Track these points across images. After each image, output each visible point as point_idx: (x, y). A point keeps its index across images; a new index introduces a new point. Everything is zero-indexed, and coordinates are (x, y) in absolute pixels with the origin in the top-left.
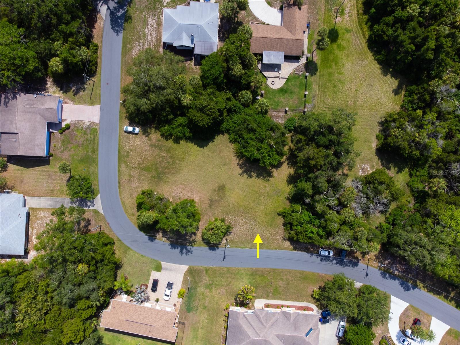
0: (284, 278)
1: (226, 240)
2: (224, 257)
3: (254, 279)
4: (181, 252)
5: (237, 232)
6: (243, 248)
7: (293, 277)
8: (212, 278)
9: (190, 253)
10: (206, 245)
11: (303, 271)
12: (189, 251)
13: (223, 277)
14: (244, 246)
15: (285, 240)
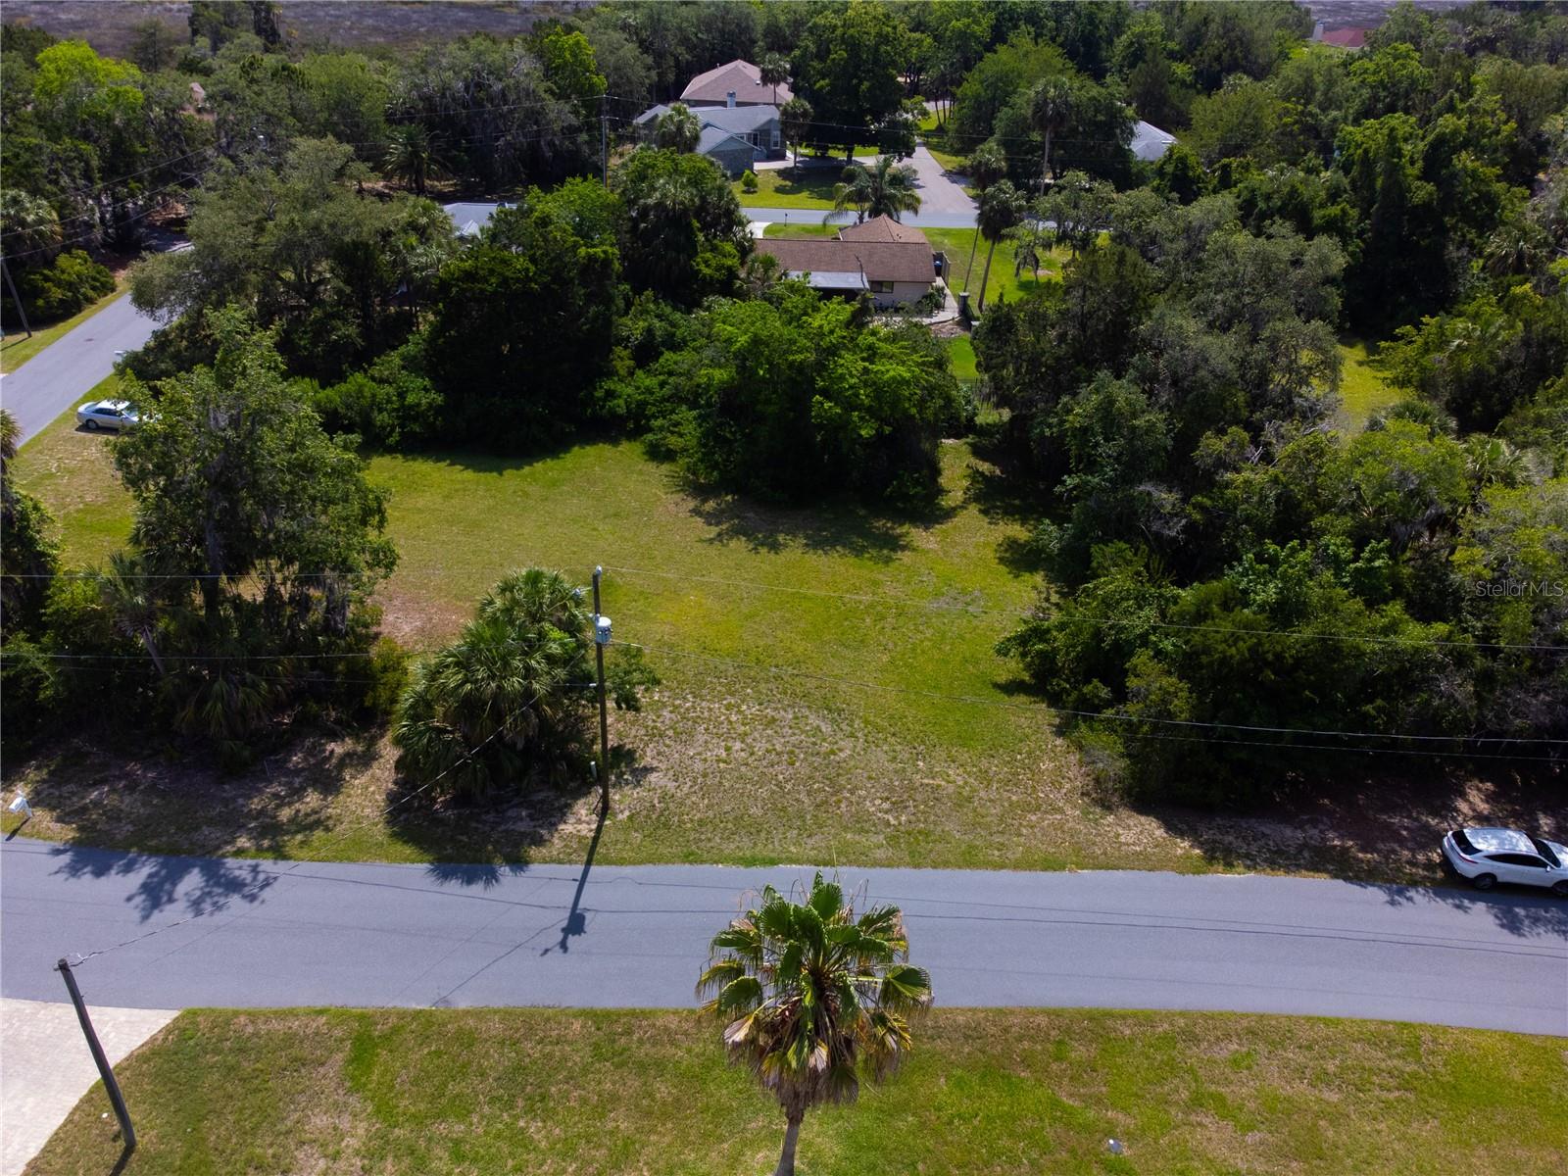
0: (1242, 1091)
1: (605, 810)
2: (576, 924)
3: (900, 1108)
4: (155, 895)
5: (699, 766)
6: (750, 862)
7: (1323, 1079)
8: (419, 1120)
9: (235, 900)
10: (408, 850)
11: (1405, 1025)
12: (234, 886)
13: (540, 1104)
14: (761, 851)
15: (1108, 808)
